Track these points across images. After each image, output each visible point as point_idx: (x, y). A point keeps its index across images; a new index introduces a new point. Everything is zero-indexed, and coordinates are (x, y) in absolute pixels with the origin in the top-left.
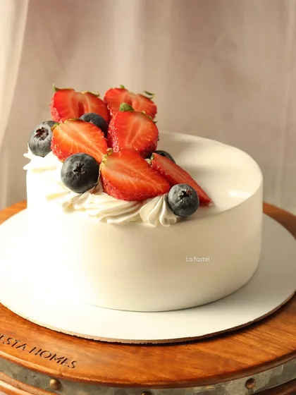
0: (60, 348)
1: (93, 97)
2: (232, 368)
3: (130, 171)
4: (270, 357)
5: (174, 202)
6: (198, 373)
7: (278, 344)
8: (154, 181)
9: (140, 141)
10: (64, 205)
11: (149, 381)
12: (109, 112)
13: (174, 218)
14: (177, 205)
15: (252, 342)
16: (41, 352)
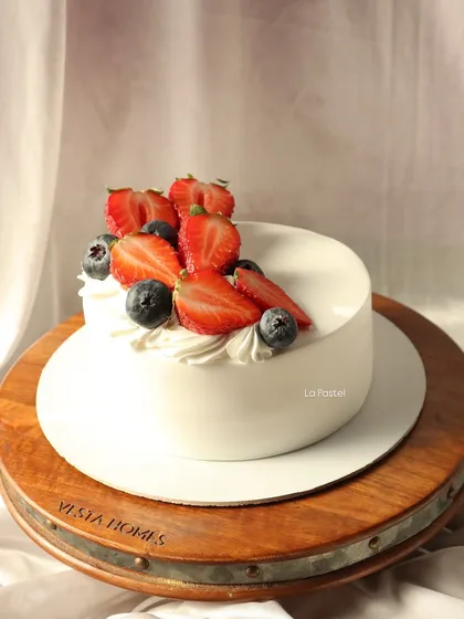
0: (143, 517)
1: (156, 195)
2: (354, 529)
3: (210, 297)
4: (397, 510)
5: (268, 333)
6: (312, 539)
7: (404, 492)
8: (240, 308)
9: (219, 253)
10: (133, 344)
11: (254, 556)
12: (176, 213)
13: (269, 351)
14: (271, 336)
15: (373, 491)
16: (122, 526)
